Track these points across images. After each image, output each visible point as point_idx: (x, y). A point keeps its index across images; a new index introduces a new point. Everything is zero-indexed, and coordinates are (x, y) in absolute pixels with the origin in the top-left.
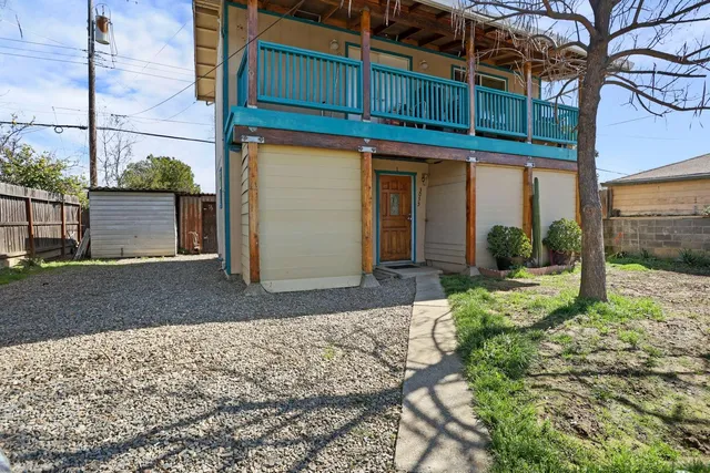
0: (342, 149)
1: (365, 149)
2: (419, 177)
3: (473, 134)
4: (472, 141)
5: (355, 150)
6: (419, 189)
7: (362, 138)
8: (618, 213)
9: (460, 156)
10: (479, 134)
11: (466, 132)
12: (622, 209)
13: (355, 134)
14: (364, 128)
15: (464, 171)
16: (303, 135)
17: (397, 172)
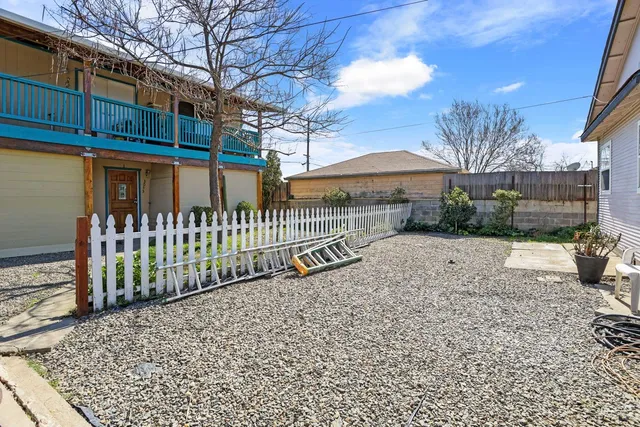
0: (66, 154)
1: (86, 154)
2: (143, 172)
3: (177, 147)
4: (176, 152)
5: (79, 155)
6: (143, 180)
7: (84, 147)
8: (292, 197)
9: (167, 161)
10: (181, 146)
11: (171, 145)
12: (295, 194)
13: (77, 143)
14: (85, 139)
15: (171, 171)
16: (29, 143)
17: (124, 168)
